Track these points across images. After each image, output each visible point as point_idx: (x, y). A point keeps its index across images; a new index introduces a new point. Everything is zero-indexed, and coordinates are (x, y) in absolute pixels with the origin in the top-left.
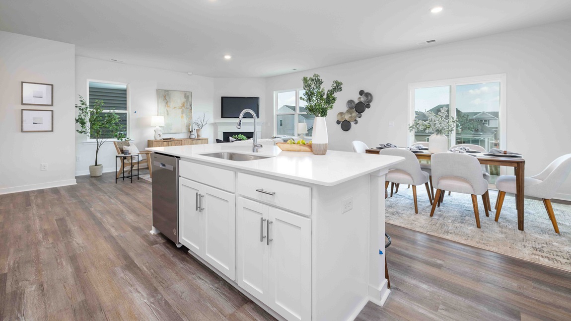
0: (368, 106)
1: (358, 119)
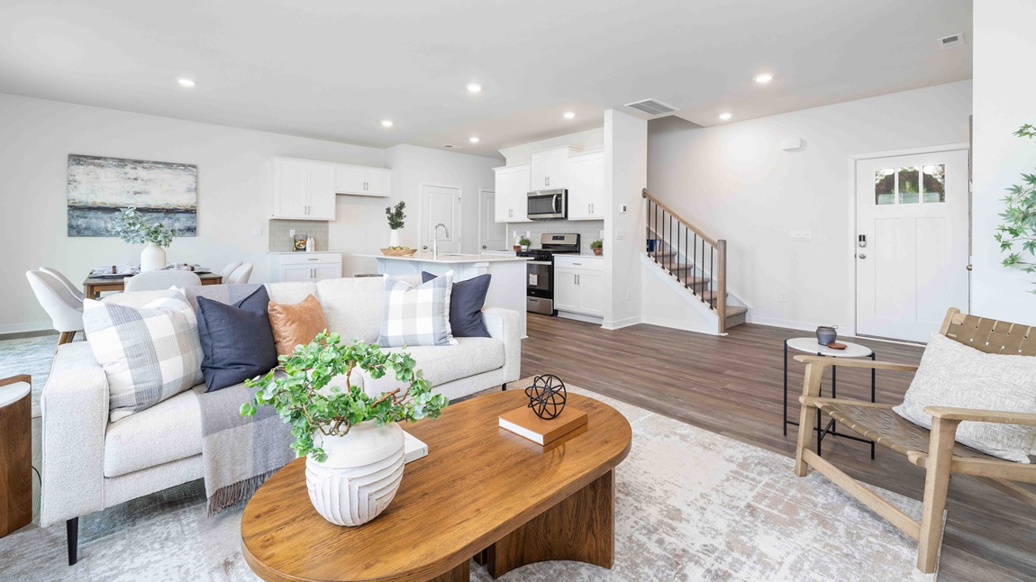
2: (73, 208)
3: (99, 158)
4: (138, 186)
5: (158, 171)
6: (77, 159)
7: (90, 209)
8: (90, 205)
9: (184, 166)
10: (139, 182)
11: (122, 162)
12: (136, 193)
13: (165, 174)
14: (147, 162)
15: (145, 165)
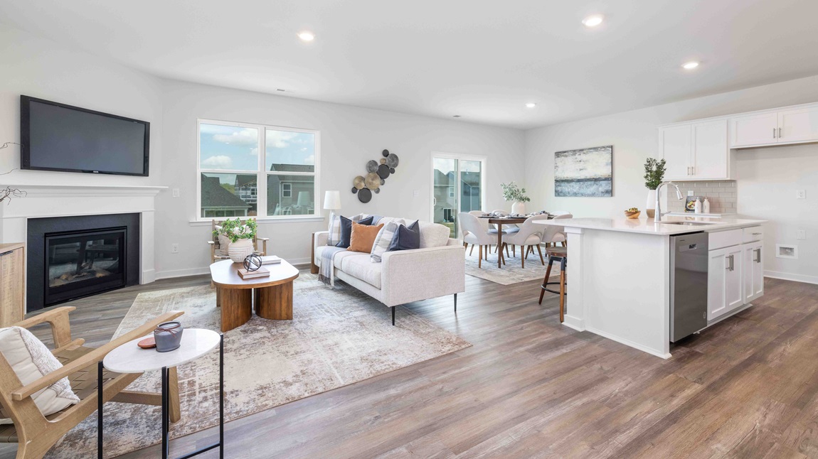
0: (393, 171)
1: (381, 187)
2: (557, 181)
3: (565, 152)
4: (581, 165)
5: (590, 154)
6: (558, 154)
7: (563, 181)
8: (562, 179)
9: (604, 147)
10: (582, 163)
11: (574, 152)
12: (581, 170)
13: (594, 155)
14: (586, 149)
15: (585, 151)
